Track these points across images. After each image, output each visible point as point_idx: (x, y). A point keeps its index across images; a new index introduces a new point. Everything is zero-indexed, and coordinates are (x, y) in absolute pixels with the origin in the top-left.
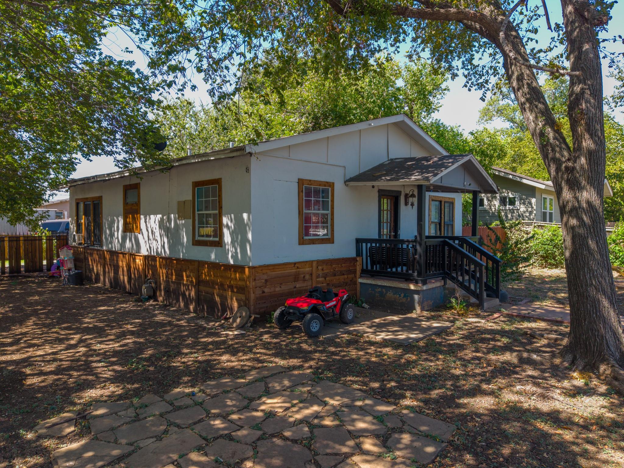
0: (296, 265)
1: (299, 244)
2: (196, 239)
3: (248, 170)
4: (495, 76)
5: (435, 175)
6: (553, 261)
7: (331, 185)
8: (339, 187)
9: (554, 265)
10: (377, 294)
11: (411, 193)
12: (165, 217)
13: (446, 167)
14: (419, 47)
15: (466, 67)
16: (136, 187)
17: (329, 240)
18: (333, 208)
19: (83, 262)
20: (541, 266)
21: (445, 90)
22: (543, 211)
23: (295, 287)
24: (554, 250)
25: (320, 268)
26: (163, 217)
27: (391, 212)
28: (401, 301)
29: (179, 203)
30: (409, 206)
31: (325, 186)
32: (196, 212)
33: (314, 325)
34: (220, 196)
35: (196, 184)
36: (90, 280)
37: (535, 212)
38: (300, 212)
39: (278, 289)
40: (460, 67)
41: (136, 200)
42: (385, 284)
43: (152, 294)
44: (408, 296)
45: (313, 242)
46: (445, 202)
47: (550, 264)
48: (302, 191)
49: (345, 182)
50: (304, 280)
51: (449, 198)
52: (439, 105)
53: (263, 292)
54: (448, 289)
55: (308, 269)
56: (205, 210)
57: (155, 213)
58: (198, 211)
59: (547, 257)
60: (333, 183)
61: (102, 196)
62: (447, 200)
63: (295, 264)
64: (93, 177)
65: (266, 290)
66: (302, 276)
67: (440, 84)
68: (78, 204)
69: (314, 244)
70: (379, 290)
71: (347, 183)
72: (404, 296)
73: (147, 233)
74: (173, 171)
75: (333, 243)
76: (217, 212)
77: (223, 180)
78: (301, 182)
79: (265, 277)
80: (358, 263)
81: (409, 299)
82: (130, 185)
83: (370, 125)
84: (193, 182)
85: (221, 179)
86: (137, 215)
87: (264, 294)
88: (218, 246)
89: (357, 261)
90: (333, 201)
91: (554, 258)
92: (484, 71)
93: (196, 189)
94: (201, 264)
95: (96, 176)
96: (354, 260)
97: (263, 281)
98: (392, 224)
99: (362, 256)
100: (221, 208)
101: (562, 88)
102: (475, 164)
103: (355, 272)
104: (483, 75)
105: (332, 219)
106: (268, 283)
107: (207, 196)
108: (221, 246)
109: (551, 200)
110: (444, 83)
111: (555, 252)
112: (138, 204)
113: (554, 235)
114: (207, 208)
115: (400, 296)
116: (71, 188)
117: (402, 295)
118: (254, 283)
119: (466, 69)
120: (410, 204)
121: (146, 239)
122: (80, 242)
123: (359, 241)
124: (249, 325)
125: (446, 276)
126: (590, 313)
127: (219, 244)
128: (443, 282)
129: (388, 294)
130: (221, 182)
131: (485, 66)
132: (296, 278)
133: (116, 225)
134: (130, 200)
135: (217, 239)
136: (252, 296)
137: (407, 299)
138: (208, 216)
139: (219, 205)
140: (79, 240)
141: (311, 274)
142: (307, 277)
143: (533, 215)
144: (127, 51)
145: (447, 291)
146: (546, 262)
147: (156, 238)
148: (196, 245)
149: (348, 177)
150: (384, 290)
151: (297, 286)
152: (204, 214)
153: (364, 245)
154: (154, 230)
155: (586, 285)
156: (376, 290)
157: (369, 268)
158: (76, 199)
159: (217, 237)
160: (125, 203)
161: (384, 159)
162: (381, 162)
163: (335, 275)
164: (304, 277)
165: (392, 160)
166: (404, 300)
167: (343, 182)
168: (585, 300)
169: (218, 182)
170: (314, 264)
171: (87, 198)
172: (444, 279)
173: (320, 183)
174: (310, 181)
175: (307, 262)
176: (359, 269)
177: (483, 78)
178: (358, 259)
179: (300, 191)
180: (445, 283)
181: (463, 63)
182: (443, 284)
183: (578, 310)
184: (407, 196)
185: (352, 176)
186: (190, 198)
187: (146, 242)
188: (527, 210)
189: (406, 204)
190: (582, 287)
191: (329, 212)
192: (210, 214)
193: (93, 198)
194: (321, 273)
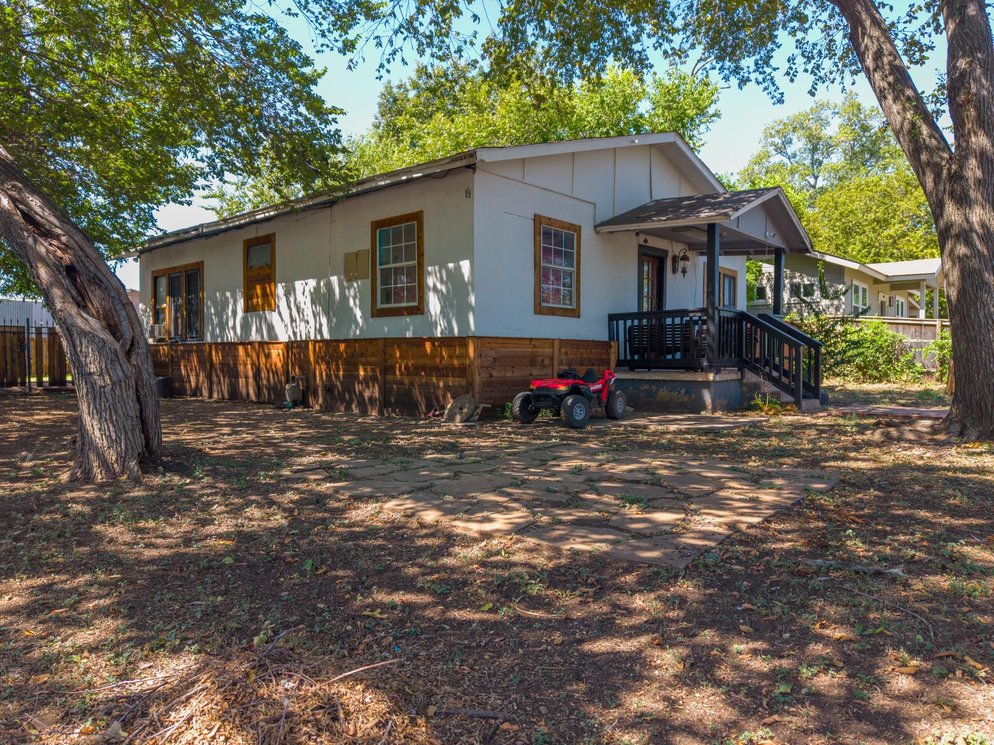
0: (533, 343)
1: (535, 313)
2: (378, 307)
3: (469, 194)
4: (830, 58)
5: (737, 209)
6: (875, 373)
7: (577, 229)
8: (587, 233)
9: (876, 378)
10: (642, 394)
11: (682, 254)
12: (322, 284)
13: (750, 202)
14: (687, 42)
15: (761, 70)
16: (268, 240)
17: (575, 313)
18: (579, 264)
19: (168, 368)
20: (857, 380)
21: (714, 115)
22: (854, 304)
23: (531, 375)
24: (877, 355)
25: (563, 350)
26: (318, 284)
27: (652, 282)
28: (681, 400)
29: (347, 256)
30: (679, 273)
31: (569, 229)
32: (378, 267)
33: (578, 411)
34: (420, 238)
35: (377, 225)
36: (182, 392)
37: (843, 307)
38: (536, 264)
39: (509, 374)
40: (752, 69)
41: (269, 261)
42: (657, 378)
43: (301, 398)
44: (691, 392)
45: (552, 312)
46: (724, 276)
47: (871, 376)
48: (540, 234)
49: (595, 227)
50: (543, 366)
51: (730, 270)
52: (701, 143)
53: (491, 376)
54: (747, 385)
55: (548, 351)
56: (394, 262)
57: (304, 277)
58: (381, 264)
59: (866, 367)
60: (580, 227)
61: (203, 262)
62: (727, 273)
63: (531, 339)
64: (196, 228)
65: (495, 373)
66: (541, 359)
67: (706, 108)
68: (155, 280)
69: (554, 314)
70: (646, 387)
71: (597, 229)
72: (687, 393)
73: (288, 311)
74: (337, 209)
75: (579, 317)
76: (415, 262)
77: (425, 214)
78: (538, 220)
79: (493, 354)
80: (613, 350)
81: (693, 397)
82: (257, 239)
83: (633, 142)
84: (372, 222)
85: (422, 212)
86: (269, 284)
87: (492, 379)
88: (417, 314)
89: (611, 346)
90: (579, 253)
91: (876, 369)
92: (815, 52)
93: (378, 232)
94: (389, 342)
95: (202, 226)
96: (606, 345)
97: (491, 359)
98: (655, 300)
99: (618, 340)
100: (421, 255)
101: (864, 139)
102: (784, 202)
103: (608, 363)
104: (813, 58)
105: (578, 281)
106: (497, 363)
107: (397, 240)
108: (422, 313)
109: (864, 290)
110: (713, 105)
111: (878, 358)
112: (271, 266)
113: (876, 334)
114: (396, 259)
115: (679, 393)
116: (143, 256)
117: (683, 391)
118: (479, 361)
119: (761, 73)
120: (680, 270)
121: (287, 320)
122: (162, 337)
123: (612, 318)
124: (476, 418)
125: (742, 365)
126: (986, 364)
127: (420, 309)
128: (739, 373)
129: (660, 392)
130: (422, 218)
131: (816, 45)
132: (533, 361)
133: (230, 307)
134: (255, 263)
135: (416, 304)
136: (477, 380)
137: (691, 396)
138: (398, 271)
139: (419, 251)
140: (160, 334)
141: (552, 358)
142: (547, 361)
143: (842, 311)
144: (290, 14)
145: (745, 389)
146: (864, 374)
147: (306, 318)
148: (378, 316)
149: (599, 221)
150: (654, 387)
151: (534, 374)
152: (390, 269)
153: (621, 323)
154: (302, 306)
155: (980, 326)
156: (641, 388)
157: (629, 357)
158: (153, 272)
159: (413, 300)
160: (247, 267)
161: (646, 200)
162: (642, 204)
163: (582, 365)
164: (543, 361)
165: (657, 201)
166: (686, 399)
167: (592, 227)
168: (978, 347)
169: (417, 217)
170: (556, 344)
171: (175, 268)
172: (741, 370)
173: (563, 224)
174: (550, 219)
175: (546, 339)
176: (613, 359)
177: (813, 61)
178: (612, 343)
179: (536, 234)
180: (743, 376)
181: (756, 64)
182: (739, 377)
183: (968, 361)
184: (675, 259)
185: (605, 218)
186: (368, 246)
187: (286, 326)
188: (832, 305)
189: (674, 271)
190: (973, 328)
191: (574, 269)
192: (402, 268)
193: (185, 266)
194: (564, 357)
